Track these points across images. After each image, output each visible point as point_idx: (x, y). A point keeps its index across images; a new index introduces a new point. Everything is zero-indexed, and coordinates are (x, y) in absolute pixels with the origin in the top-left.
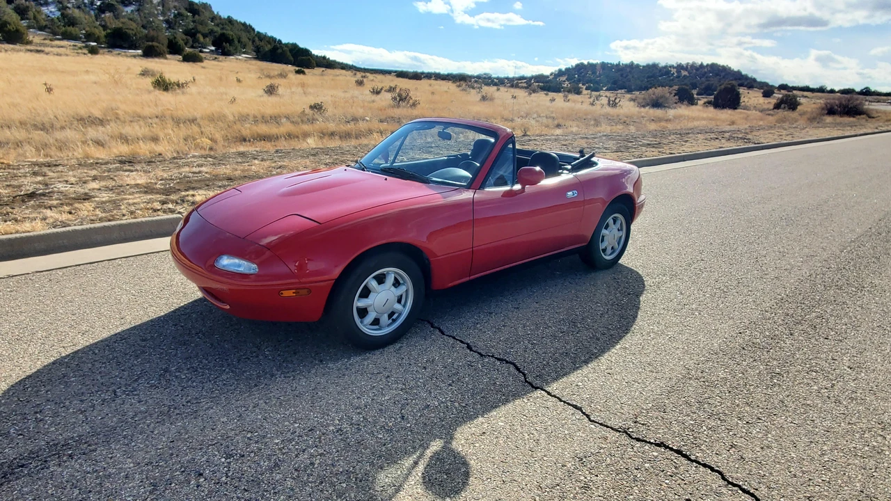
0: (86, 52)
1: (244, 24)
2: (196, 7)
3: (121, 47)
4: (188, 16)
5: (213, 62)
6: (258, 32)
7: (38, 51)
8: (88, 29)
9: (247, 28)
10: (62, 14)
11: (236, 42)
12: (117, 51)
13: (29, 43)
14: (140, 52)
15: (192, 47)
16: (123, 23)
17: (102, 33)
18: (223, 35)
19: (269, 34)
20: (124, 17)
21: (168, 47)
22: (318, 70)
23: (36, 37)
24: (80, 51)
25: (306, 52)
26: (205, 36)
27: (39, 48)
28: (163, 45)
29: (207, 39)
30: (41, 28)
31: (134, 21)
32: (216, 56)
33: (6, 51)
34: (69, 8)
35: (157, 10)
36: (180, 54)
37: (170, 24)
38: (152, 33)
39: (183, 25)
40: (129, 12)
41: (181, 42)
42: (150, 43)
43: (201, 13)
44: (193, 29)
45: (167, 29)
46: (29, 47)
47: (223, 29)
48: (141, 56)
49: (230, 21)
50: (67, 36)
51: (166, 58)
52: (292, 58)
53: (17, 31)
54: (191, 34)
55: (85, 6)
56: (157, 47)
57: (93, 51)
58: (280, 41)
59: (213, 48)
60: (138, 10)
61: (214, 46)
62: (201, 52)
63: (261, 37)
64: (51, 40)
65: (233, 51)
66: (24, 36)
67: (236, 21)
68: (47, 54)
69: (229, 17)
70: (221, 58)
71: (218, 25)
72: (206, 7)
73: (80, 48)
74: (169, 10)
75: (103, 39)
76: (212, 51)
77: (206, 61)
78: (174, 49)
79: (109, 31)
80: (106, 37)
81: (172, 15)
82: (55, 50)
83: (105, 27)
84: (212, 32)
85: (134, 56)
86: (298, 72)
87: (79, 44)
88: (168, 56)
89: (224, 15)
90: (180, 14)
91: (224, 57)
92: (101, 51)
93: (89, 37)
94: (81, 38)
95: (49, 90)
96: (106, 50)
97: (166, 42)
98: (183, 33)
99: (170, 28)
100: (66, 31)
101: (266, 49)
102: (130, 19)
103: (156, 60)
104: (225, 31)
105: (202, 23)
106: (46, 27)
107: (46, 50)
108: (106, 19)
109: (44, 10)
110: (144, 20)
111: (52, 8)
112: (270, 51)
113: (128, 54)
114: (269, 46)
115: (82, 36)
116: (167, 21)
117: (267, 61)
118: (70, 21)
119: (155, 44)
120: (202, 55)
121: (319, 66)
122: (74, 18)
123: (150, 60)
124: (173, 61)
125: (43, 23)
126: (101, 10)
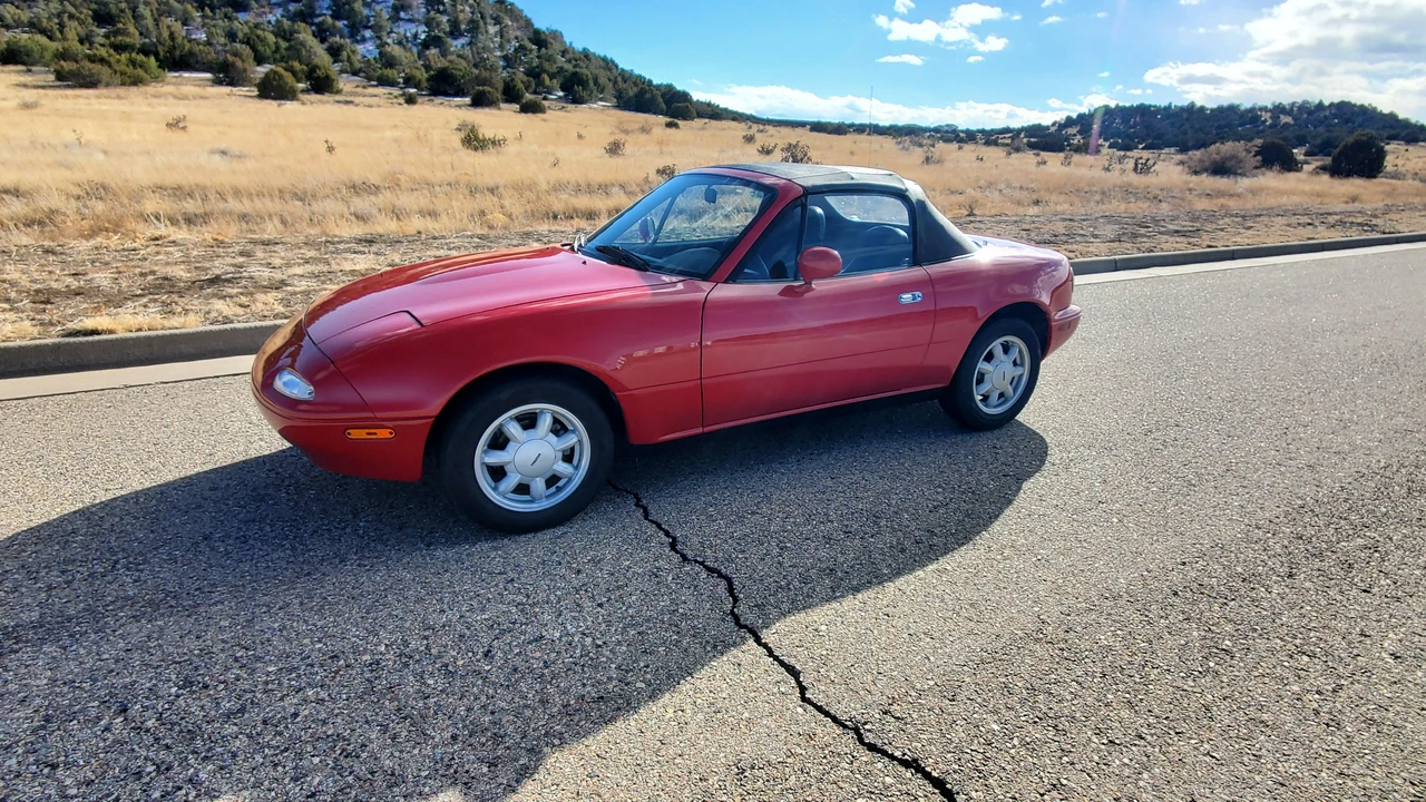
0: (401, 100)
1: (604, 59)
2: (543, 37)
3: (446, 94)
4: (531, 51)
5: (559, 113)
6: (623, 70)
7: (347, 102)
8: (408, 71)
9: (608, 64)
10: (380, 53)
11: (591, 83)
12: (439, 100)
13: (339, 92)
14: (468, 100)
15: (535, 92)
16: (450, 62)
17: (422, 75)
18: (575, 74)
19: (637, 72)
20: (452, 54)
21: (504, 93)
22: (698, 122)
23: (346, 83)
24: (395, 101)
25: (685, 97)
26: (552, 77)
27: (349, 99)
28: (497, 89)
29: (555, 81)
30: (355, 73)
31: (465, 59)
32: (564, 105)
33: (312, 103)
34: (387, 44)
35: (493, 43)
36: (517, 103)
37: (509, 61)
38: (485, 74)
39: (525, 63)
40: (459, 46)
41: (520, 86)
42: (481, 88)
43: (549, 46)
44: (537, 67)
45: (504, 68)
46: (338, 98)
47: (575, 66)
48: (469, 105)
49: (586, 55)
50: (384, 82)
51: (499, 109)
52: (664, 106)
53: (327, 77)
54: (534, 74)
55: (408, 41)
56: (489, 92)
57: (410, 100)
58: (650, 81)
59: (561, 94)
60: (470, 44)
61: (563, 91)
62: (545, 99)
63: (626, 77)
64: (364, 87)
65: (586, 97)
66: (333, 83)
67: (594, 54)
68: (357, 105)
69: (584, 49)
70: (571, 107)
71: (569, 61)
72: (556, 35)
73: (396, 97)
74: (509, 41)
75: (425, 84)
76: (560, 98)
77: (549, 112)
78: (511, 95)
79: (432, 73)
80: (428, 80)
81: (512, 49)
82: (367, 100)
83: (427, 67)
84: (561, 70)
85: (459, 106)
86: (669, 125)
87: (396, 91)
88: (502, 105)
89: (579, 46)
90: (522, 47)
91: (573, 106)
92: (420, 100)
93: (409, 81)
94: (399, 83)
95: (331, 149)
96: (427, 98)
97: (500, 86)
98: (524, 73)
99: (508, 66)
100: (382, 74)
101: (631, 93)
102: (459, 56)
103: (487, 110)
104: (578, 70)
105: (550, 59)
106: (360, 70)
107: (357, 100)
108: (430, 57)
109: (360, 48)
110: (476, 56)
111: (370, 46)
112: (636, 96)
113: (453, 104)
114: (635, 89)
115: (401, 80)
116: (505, 58)
117: (630, 110)
118: (388, 61)
119: (487, 88)
120: (546, 103)
121: (700, 115)
122: (393, 57)
123: (479, 110)
124: (507, 113)
125: (358, 65)
126: (426, 45)
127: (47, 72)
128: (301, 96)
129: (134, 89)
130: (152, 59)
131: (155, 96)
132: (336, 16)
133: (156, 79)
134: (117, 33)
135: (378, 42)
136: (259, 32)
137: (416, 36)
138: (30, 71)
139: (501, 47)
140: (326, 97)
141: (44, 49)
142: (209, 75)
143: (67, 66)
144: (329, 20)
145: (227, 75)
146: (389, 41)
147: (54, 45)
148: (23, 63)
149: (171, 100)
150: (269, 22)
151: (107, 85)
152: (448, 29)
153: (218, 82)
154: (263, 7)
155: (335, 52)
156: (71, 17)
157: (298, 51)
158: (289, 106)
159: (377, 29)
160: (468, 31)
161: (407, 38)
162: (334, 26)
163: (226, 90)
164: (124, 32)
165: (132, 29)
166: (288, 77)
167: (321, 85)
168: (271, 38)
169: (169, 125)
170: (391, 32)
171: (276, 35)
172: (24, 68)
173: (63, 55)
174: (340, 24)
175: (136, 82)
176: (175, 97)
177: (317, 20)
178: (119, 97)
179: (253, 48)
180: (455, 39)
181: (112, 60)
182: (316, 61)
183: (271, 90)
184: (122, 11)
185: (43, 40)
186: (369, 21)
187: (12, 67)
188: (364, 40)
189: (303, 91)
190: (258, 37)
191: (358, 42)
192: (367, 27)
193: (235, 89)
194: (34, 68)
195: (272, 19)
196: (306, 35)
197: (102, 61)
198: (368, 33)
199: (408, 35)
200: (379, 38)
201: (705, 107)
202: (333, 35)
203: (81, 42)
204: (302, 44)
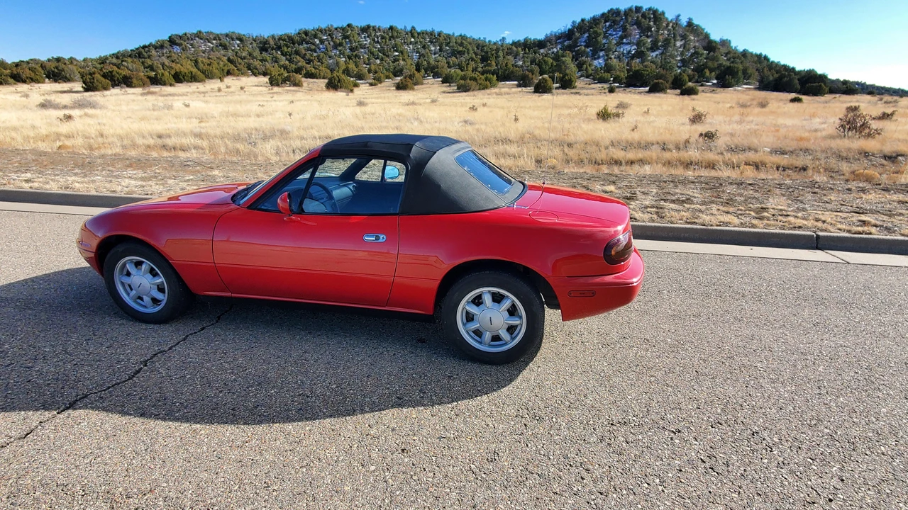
0: (607, 91)
1: (759, 56)
2: (714, 44)
3: (635, 86)
4: (703, 54)
5: (708, 95)
6: (773, 62)
7: (576, 93)
8: (618, 73)
9: (761, 59)
10: (606, 65)
11: (740, 74)
12: (628, 90)
13: (574, 88)
14: (647, 89)
15: (697, 82)
16: (646, 67)
17: (623, 75)
18: (729, 68)
19: (782, 63)
20: (648, 61)
21: (673, 83)
22: (828, 97)
23: (580, 83)
24: (604, 91)
25: (823, 78)
26: (711, 71)
27: (578, 91)
28: (667, 82)
29: (713, 73)
30: (587, 77)
31: (655, 64)
32: (715, 89)
34: (611, 58)
35: (677, 52)
36: (679, 89)
37: (684, 63)
38: (664, 72)
39: (696, 63)
40: (654, 56)
41: (686, 78)
42: (658, 81)
43: (717, 50)
44: (703, 65)
45: (679, 67)
46: (572, 91)
47: (733, 62)
48: (647, 92)
49: (745, 54)
50: (602, 80)
51: (665, 93)
52: (799, 87)
53: (571, 80)
54: (700, 70)
55: (623, 56)
56: (662, 83)
57: (611, 90)
58: (793, 69)
59: (715, 81)
60: (662, 54)
61: (716, 79)
62: (702, 85)
63: (774, 67)
64: (589, 84)
65: (733, 81)
66: (573, 83)
67: (751, 54)
68: (580, 95)
69: (744, 50)
70: (719, 90)
71: (728, 60)
72: (725, 43)
73: (605, 89)
74: (689, 50)
75: (624, 81)
76: (714, 84)
77: (701, 94)
78: (677, 84)
79: (631, 73)
80: (626, 78)
81: (689, 54)
82: (585, 91)
83: (629, 70)
84: (720, 65)
85: (640, 93)
86: (793, 100)
87: (606, 86)
88: (668, 91)
89: (741, 49)
90: (696, 53)
91: (722, 89)
92: (617, 90)
93: (616, 79)
94: (610, 81)
96: (622, 89)
97: (671, 80)
98: (693, 70)
99: (683, 66)
100: (601, 77)
101: (771, 78)
102: (652, 62)
103: (657, 95)
104: (732, 65)
105: (714, 59)
106: (591, 75)
107: (582, 92)
108: (633, 65)
109: (595, 63)
110: (663, 61)
111: (601, 61)
112: (776, 80)
113: (637, 91)
114: (776, 76)
115: (612, 79)
116: (682, 61)
117: (767, 90)
118: (608, 68)
119: (661, 81)
120: (700, 88)
121: (832, 91)
122: (611, 66)
123: (652, 95)
124: (670, 96)
125: (590, 72)
126: (633, 57)
127: (455, 86)
128: (554, 91)
129: (483, 91)
130: (495, 76)
131: (489, 94)
132: (587, 46)
133: (493, 86)
134: (485, 66)
135: (606, 58)
136: (546, 58)
137: (629, 52)
138: (450, 86)
139: (682, 54)
140: (567, 91)
141: (458, 75)
142: (516, 82)
143: (462, 82)
144: (583, 48)
145: (523, 82)
146: (613, 57)
147: (463, 73)
148: (449, 83)
149: (494, 96)
150: (553, 53)
151: (473, 90)
152: (650, 46)
153: (519, 86)
154: (552, 45)
155: (580, 67)
156: (473, 60)
157: (561, 66)
158: (546, 96)
159: (607, 50)
160: (662, 46)
161: (623, 53)
162: (584, 51)
163: (520, 89)
164: (490, 65)
165: (494, 63)
166: (550, 81)
167: (566, 84)
168: (550, 61)
169: (470, 108)
170: (616, 51)
171: (553, 59)
172: (448, 84)
173: (464, 78)
174: (588, 50)
175: (485, 88)
176: (497, 94)
177: (576, 49)
178: (474, 95)
179: (540, 67)
180: (653, 52)
181: (478, 78)
182: (568, 71)
183: (541, 89)
184: (492, 55)
185: (459, 71)
186: (604, 46)
187: (445, 84)
188: (599, 58)
189: (556, 88)
190: (544, 61)
191: (595, 59)
192: (602, 50)
193: (524, 88)
194: (452, 84)
195: (555, 50)
196: (568, 59)
197: (474, 79)
198: (601, 54)
199: (625, 52)
200: (607, 55)
201: (840, 85)
202: (582, 56)
203: (473, 72)
204: (564, 63)
